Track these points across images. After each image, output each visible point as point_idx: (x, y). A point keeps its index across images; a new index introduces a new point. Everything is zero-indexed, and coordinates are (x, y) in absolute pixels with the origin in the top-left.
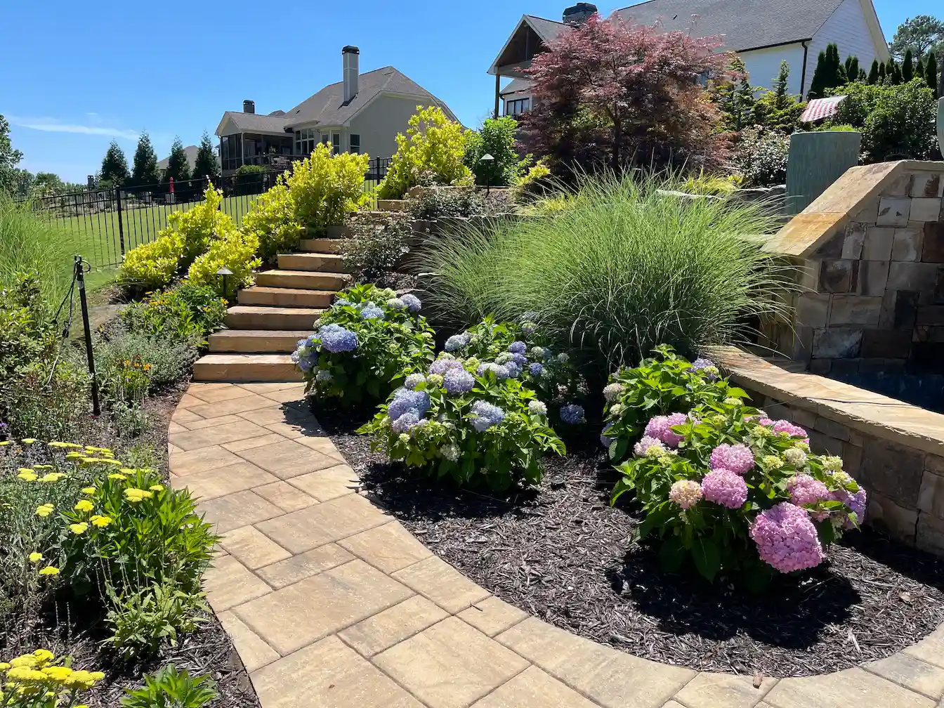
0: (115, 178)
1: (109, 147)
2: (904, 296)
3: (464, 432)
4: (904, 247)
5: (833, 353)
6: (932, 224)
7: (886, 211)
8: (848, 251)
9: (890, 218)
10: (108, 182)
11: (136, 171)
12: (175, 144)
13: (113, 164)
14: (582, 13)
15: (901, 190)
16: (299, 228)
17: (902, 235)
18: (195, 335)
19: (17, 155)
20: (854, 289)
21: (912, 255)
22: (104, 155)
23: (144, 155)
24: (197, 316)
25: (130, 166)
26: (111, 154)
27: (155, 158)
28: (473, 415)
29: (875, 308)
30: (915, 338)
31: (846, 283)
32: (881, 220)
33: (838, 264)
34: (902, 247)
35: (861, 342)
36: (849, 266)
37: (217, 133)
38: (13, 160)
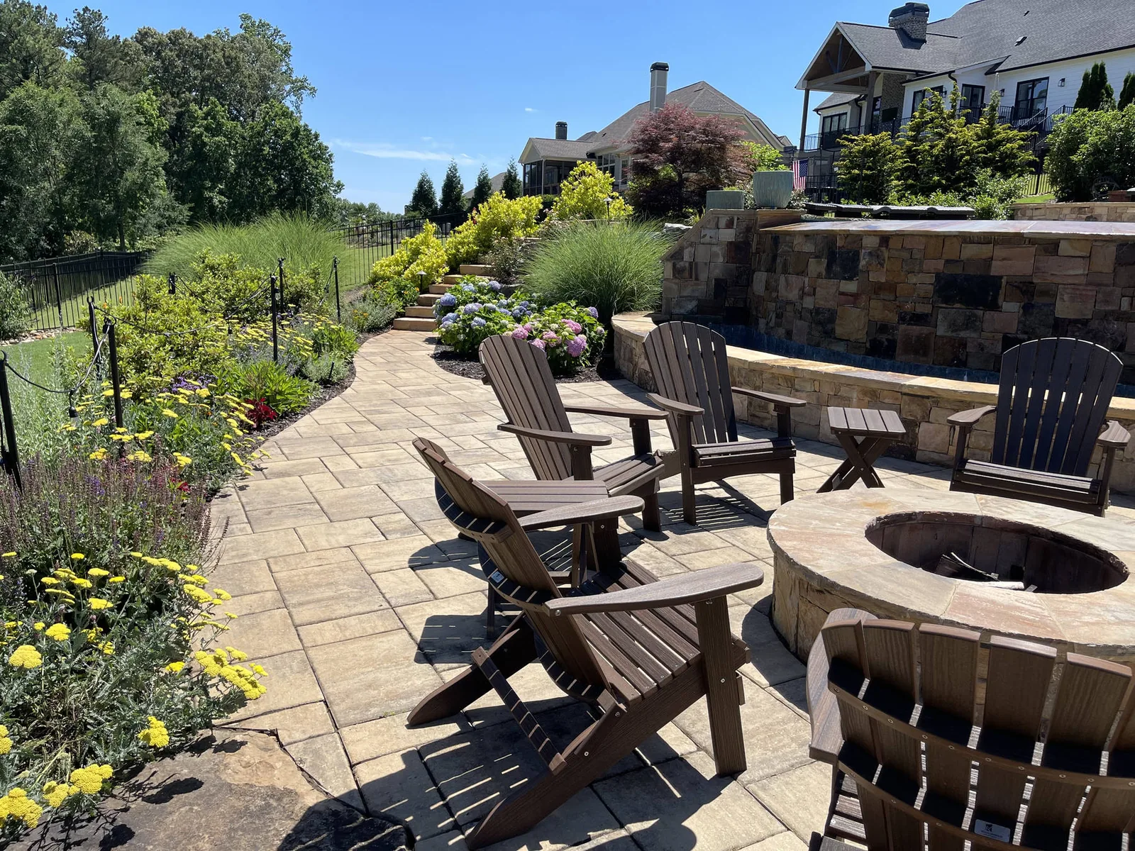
0: (423, 209)
1: (420, 177)
2: (718, 282)
3: (468, 330)
4: (716, 255)
5: (682, 311)
6: (731, 243)
7: (705, 236)
8: (687, 257)
9: (707, 239)
10: (416, 213)
11: (443, 201)
12: (482, 173)
13: (422, 194)
14: (910, 14)
15: (713, 224)
16: (475, 248)
17: (715, 249)
18: (397, 304)
19: (339, 186)
20: (691, 277)
21: (721, 260)
22: (414, 186)
23: (452, 185)
24: (400, 295)
25: (438, 196)
26: (421, 185)
27: (462, 188)
28: (473, 323)
29: (703, 287)
30: (727, 305)
31: (686, 274)
32: (702, 240)
33: (682, 263)
34: (715, 255)
35: (697, 306)
36: (687, 265)
37: (520, 161)
38: (335, 191)
